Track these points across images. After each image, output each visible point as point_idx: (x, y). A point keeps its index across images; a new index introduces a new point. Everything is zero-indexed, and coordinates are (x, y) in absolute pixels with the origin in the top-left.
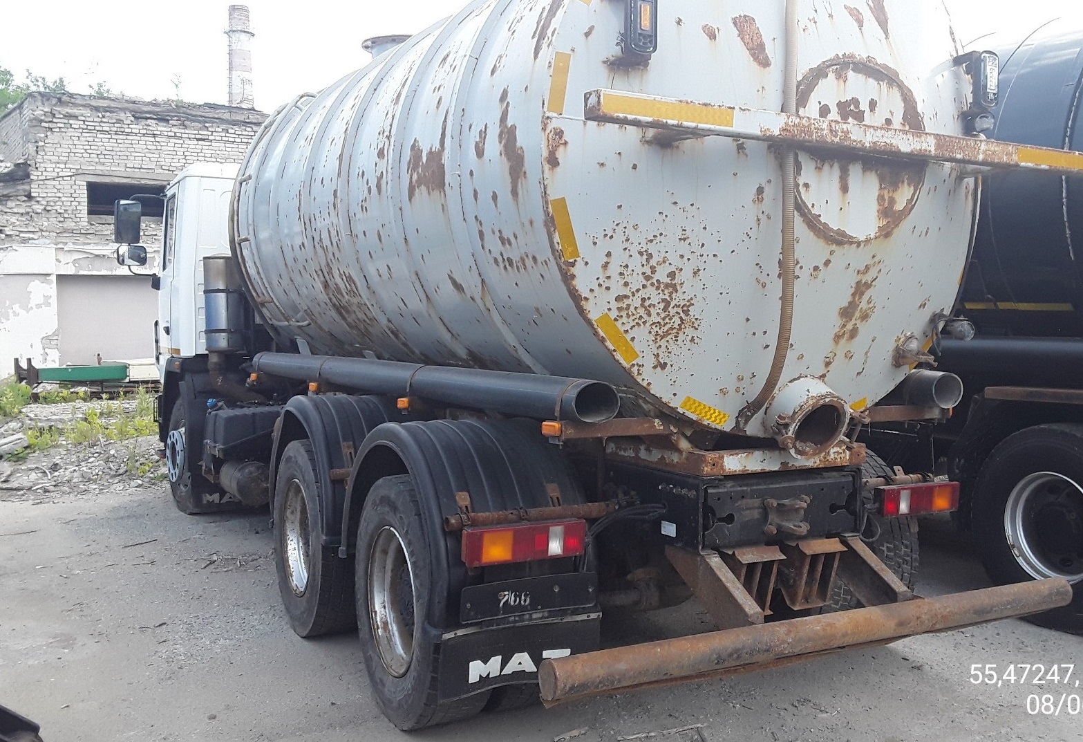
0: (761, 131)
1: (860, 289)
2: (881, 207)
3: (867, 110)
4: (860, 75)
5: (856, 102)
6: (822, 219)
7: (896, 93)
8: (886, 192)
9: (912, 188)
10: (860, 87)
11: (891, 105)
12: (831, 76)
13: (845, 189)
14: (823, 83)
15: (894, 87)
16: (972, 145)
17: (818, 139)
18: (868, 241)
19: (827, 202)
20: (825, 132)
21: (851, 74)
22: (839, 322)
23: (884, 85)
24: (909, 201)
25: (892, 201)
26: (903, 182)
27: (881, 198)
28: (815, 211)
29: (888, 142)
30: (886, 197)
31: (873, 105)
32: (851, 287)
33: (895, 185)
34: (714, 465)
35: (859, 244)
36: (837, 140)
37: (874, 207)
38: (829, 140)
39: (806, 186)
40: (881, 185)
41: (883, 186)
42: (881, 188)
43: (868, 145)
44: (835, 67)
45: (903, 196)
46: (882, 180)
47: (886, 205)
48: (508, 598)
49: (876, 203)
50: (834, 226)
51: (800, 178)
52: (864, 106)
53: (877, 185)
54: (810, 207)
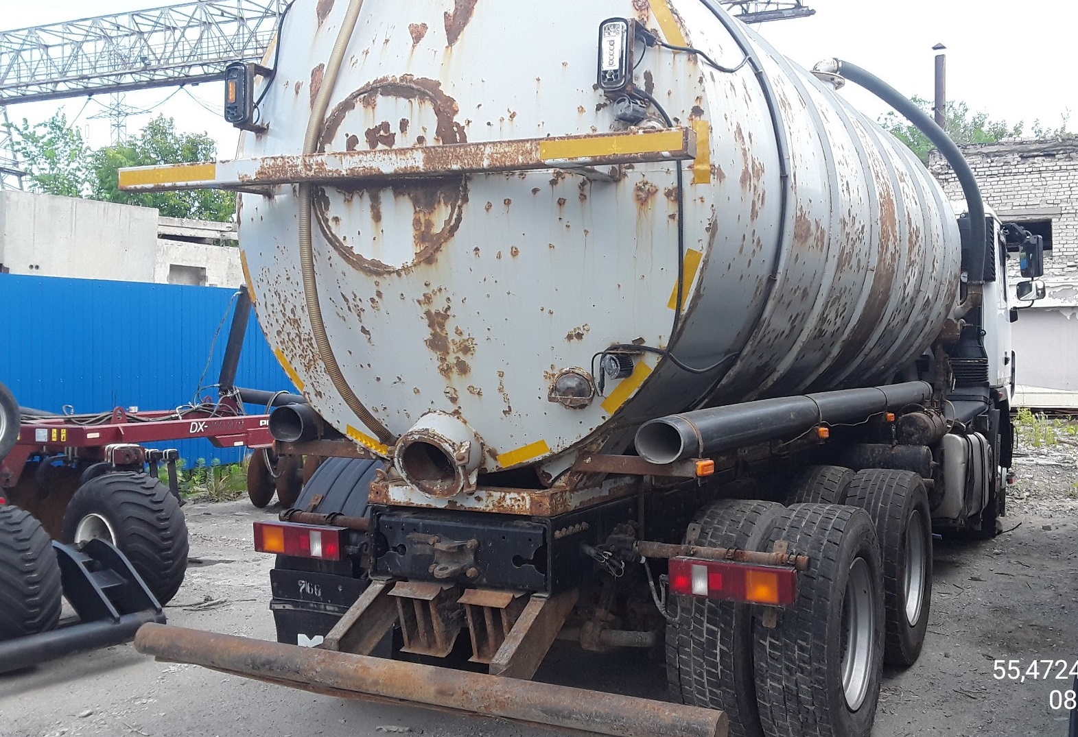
0: (239, 178)
1: (437, 320)
2: (417, 233)
3: (398, 131)
4: (390, 97)
5: (385, 126)
6: (356, 251)
7: (429, 107)
8: (421, 215)
9: (450, 207)
10: (389, 110)
11: (425, 120)
12: (359, 105)
13: (377, 217)
14: (349, 115)
15: (426, 102)
16: (473, 151)
17: (293, 176)
18: (406, 269)
19: (359, 233)
20: (299, 168)
21: (380, 99)
22: (435, 356)
23: (415, 101)
24: (447, 222)
25: (429, 224)
26: (439, 202)
27: (417, 222)
28: (347, 244)
29: (367, 165)
30: (422, 221)
31: (404, 125)
32: (422, 318)
33: (431, 206)
34: (377, 493)
35: (398, 273)
36: (312, 173)
37: (410, 232)
38: (304, 175)
39: (336, 219)
40: (415, 209)
41: (418, 209)
42: (416, 212)
43: (344, 173)
44: (362, 96)
45: (441, 217)
46: (416, 203)
47: (423, 229)
48: (304, 585)
49: (412, 227)
50: (368, 257)
51: (328, 213)
52: (395, 128)
53: (413, 211)
54: (341, 240)
